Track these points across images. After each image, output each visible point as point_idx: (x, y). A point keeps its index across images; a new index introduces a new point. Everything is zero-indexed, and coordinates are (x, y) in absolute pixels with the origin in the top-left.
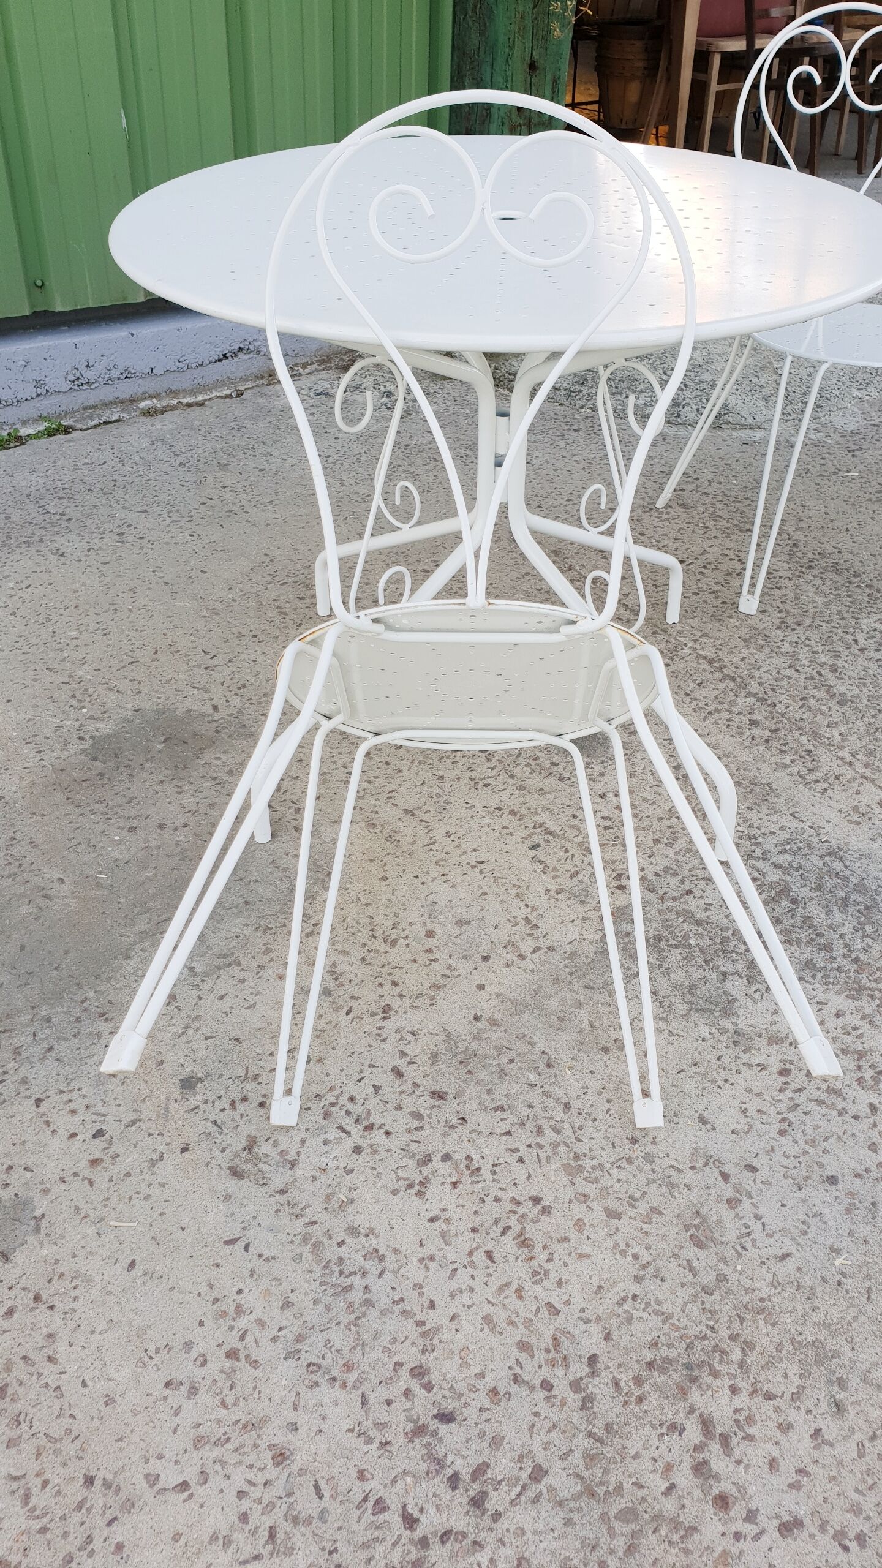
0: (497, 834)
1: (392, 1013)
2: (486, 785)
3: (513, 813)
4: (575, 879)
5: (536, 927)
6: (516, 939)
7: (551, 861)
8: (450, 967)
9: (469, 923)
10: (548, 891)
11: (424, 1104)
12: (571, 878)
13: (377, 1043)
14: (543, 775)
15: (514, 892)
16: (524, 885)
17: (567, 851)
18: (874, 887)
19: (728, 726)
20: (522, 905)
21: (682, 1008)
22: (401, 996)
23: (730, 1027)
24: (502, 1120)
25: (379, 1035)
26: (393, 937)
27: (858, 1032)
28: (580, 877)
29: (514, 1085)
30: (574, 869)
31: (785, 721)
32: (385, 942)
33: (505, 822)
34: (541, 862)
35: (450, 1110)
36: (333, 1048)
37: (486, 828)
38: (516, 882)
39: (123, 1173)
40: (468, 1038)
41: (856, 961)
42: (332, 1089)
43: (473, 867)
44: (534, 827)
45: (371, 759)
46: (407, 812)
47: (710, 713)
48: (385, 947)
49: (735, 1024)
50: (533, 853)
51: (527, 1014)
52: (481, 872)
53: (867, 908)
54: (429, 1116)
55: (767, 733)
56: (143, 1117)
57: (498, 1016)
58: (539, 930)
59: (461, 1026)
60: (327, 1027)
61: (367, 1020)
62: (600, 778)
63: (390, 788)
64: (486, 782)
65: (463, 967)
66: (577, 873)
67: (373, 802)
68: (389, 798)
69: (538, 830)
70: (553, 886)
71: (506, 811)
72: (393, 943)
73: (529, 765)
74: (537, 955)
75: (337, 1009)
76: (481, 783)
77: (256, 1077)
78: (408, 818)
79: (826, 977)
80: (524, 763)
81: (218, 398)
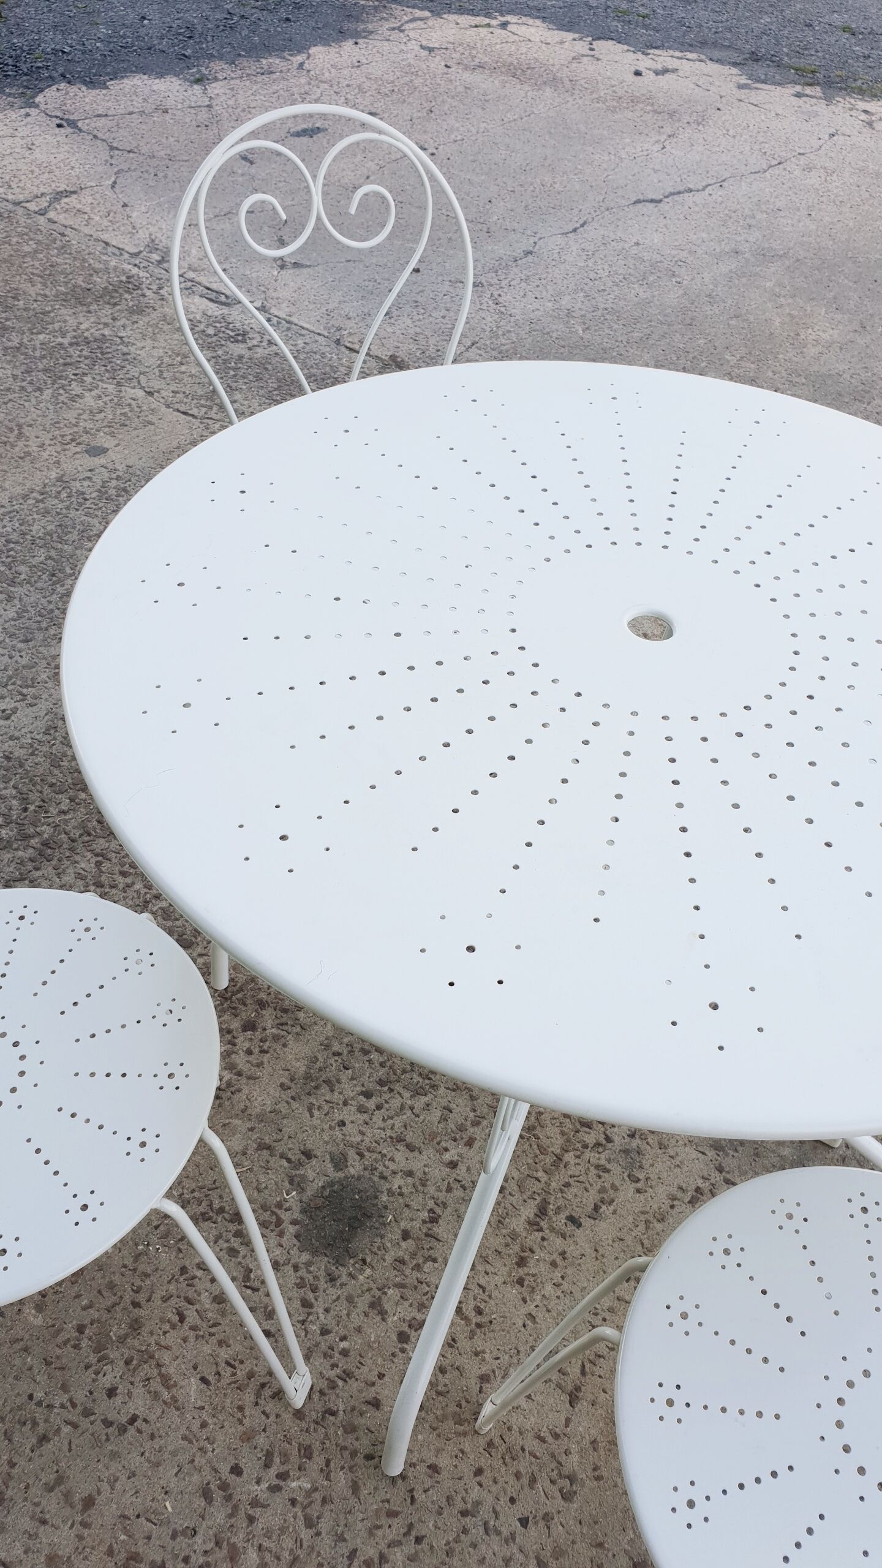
0: (569, 1271)
2: (479, 1312)
3: (522, 1262)
4: (608, 1166)
5: (698, 1190)
7: (592, 1197)
10: (638, 1191)
12: (608, 1171)
15: (659, 1226)
16: (643, 1218)
17: (567, 1185)
19: (263, 1051)
20: (674, 1212)
28: (602, 1162)
30: (593, 1171)
31: (239, 996)
33: (543, 1268)
34: (596, 1208)
37: (565, 1286)
38: (642, 1227)
44: (541, 1230)
45: (477, 1503)
46: (573, 1399)
47: (239, 1074)
50: (586, 1222)
55: (268, 1012)
58: (700, 1185)
62: (419, 1174)
63: (531, 1444)
64: (472, 1314)
66: (597, 1167)
67: (575, 1458)
68: (556, 1436)
69: (544, 1225)
70: (629, 1188)
71: (522, 1272)
76: (475, 1319)
78: (587, 1393)
80: (416, 1274)
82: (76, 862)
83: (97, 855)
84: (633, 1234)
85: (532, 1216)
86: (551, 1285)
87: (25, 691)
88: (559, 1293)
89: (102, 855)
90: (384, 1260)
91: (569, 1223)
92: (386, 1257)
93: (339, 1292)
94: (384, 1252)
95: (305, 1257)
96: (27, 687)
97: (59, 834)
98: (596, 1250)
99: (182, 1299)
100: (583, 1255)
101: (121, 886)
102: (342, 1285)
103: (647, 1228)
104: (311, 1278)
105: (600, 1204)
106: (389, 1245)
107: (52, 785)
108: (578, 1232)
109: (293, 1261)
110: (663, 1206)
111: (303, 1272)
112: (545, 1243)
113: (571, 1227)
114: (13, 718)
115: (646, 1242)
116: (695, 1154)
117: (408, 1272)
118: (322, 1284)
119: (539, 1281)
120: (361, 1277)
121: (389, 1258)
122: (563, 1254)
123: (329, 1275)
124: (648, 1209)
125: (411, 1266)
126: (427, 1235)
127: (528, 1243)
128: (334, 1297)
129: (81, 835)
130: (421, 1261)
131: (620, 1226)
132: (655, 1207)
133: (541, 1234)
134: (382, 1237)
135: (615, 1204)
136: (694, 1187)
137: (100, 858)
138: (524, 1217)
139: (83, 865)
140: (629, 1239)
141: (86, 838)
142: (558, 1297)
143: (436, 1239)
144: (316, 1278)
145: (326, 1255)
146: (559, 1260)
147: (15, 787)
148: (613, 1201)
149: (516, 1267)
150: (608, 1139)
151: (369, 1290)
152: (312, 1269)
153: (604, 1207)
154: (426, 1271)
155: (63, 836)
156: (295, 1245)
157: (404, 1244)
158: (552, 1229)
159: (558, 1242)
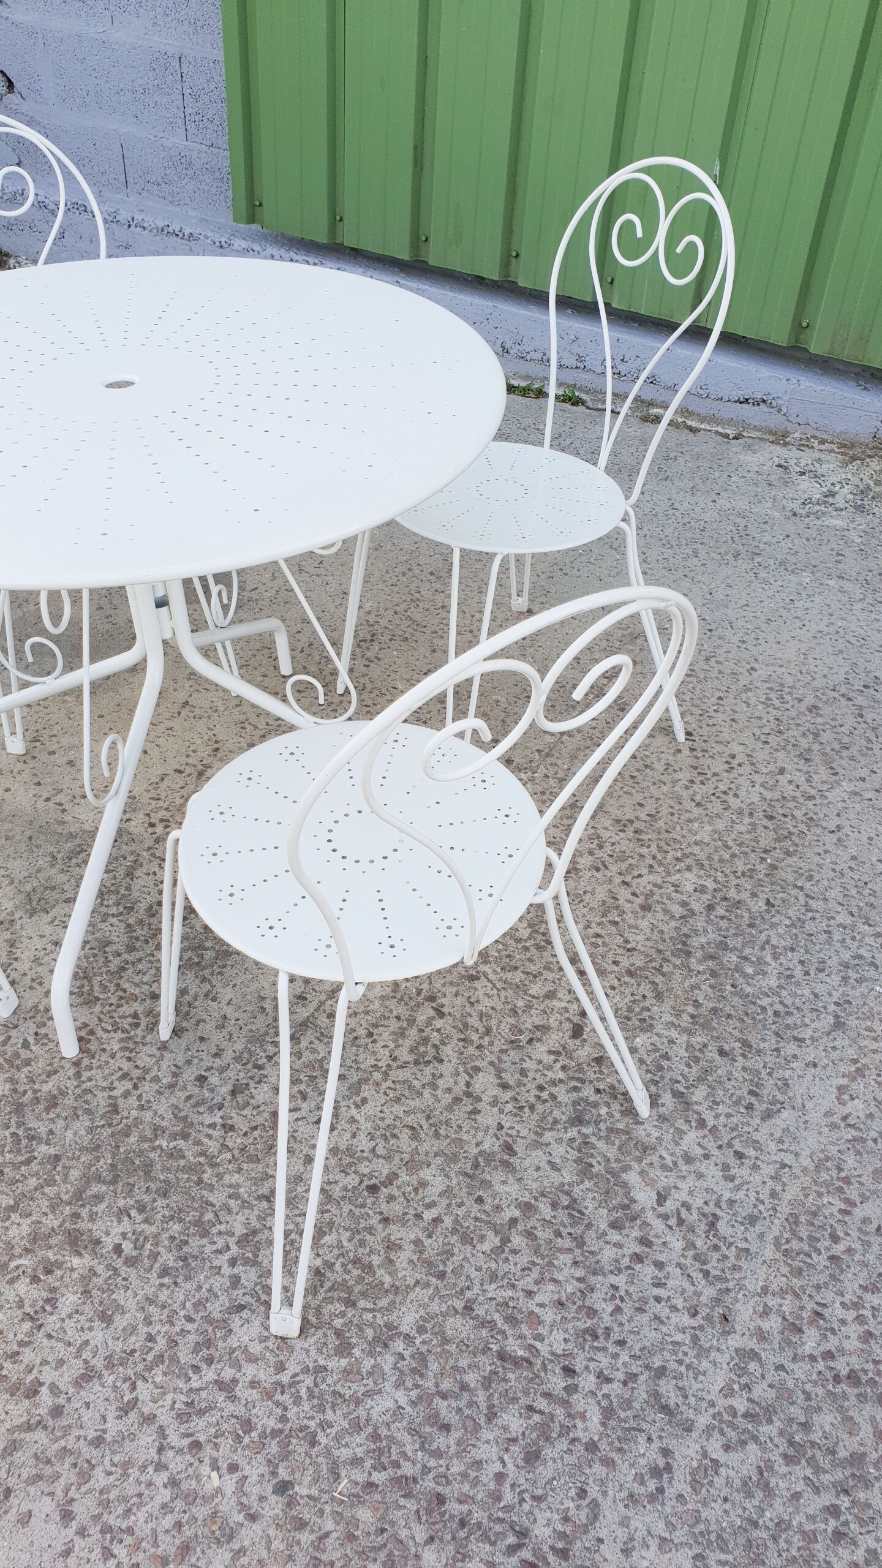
7: (163, 786)
18: (229, 963)
21: (28, 888)
23: (17, 916)
27: (37, 986)
30: (162, 797)
34: (163, 779)
41: (123, 969)
44: (201, 765)
49: (21, 918)
53: (198, 964)
66: (157, 799)
68: (196, 691)
70: (136, 792)
71: (216, 746)
74: (53, 806)
78: (177, 706)
79: (95, 956)
81: (717, 432)
82: (647, 939)
83: (634, 949)
85: (207, 770)
87: (854, 1133)
89: (629, 950)
96: (855, 1139)
97: (682, 964)
101: (594, 925)
107: (729, 1016)
114: (835, 1091)
116: (81, 817)
129: (662, 966)
137: (629, 946)
139: (639, 938)
141: (654, 964)
147: (764, 1009)
150: (148, 815)
155: (678, 962)
159: (190, 761)
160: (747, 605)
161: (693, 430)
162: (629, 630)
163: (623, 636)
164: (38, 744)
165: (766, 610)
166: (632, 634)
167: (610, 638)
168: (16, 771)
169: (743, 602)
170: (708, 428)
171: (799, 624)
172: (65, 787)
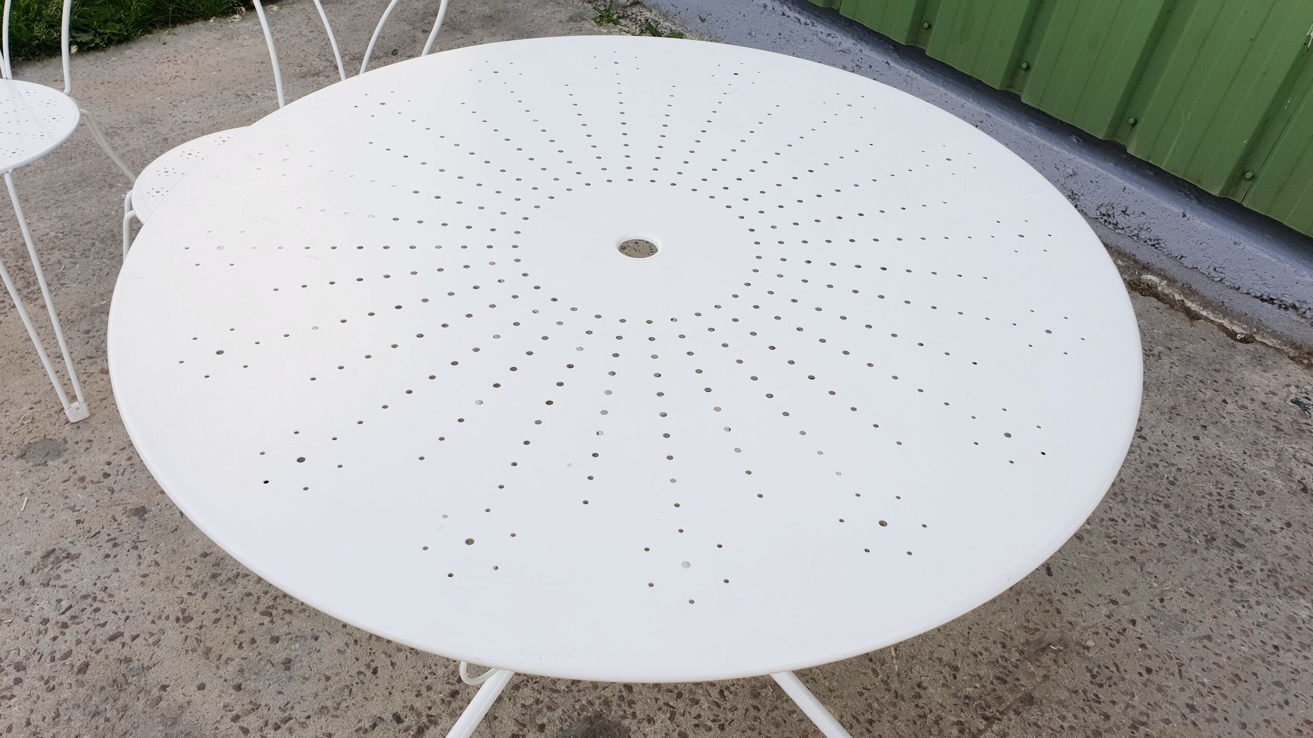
1: (182, 624)
5: (277, 727)
6: (263, 711)
8: (229, 659)
9: (288, 669)
11: (77, 660)
13: (150, 618)
14: (520, 719)
15: (329, 704)
22: (201, 627)
24: (44, 718)
25: (160, 617)
26: (274, 612)
29: (79, 724)
32: (269, 607)
33: (438, 687)
34: (374, 726)
35: (65, 677)
36: (153, 590)
38: (343, 705)
39: (69, 495)
40: (142, 683)
42: (111, 596)
43: (368, 666)
44: (428, 716)
48: (261, 607)
50: (388, 716)
51: (161, 728)
52: (360, 673)
54: (64, 664)
56: (115, 494)
57: (162, 704)
58: (272, 732)
59: (155, 677)
60: (176, 583)
61: (177, 608)
65: (230, 670)
69: (424, 719)
72: (267, 613)
73: (538, 702)
75: (195, 586)
77: (136, 548)
80: (541, 697)
81: (1222, 328)
84: (353, 701)
85: (432, 728)
86: (437, 674)
88: (434, 667)
90: (563, 710)
91: (402, 718)
92: (561, 713)
93: (603, 692)
94: (563, 717)
95: (626, 723)
98: (390, 693)
99: (722, 707)
100: (402, 692)
102: (600, 698)
103: (339, 704)
104: (623, 706)
105: (369, 730)
106: (557, 722)
108: (398, 709)
109: (636, 721)
110: (316, 719)
111: (629, 711)
112: (429, 705)
113: (402, 714)
115: (347, 692)
117: (547, 700)
118: (615, 701)
119: (446, 678)
120: (584, 702)
121: (559, 712)
122: (419, 695)
123: (609, 706)
124: (330, 719)
125: (544, 704)
126: (524, 726)
127: (442, 707)
128: (607, 689)
130: (534, 706)
131: (361, 709)
132: (323, 719)
133: (430, 713)
134: (561, 729)
135: (356, 728)
136: (279, 731)
138: (439, 728)
140: (360, 697)
142: (436, 665)
143: (517, 721)
144: (619, 706)
145: (609, 721)
146: (424, 690)
148: (357, 731)
149: (460, 691)
151: (579, 691)
152: (622, 713)
153: (367, 726)
154: (531, 698)
156: (633, 733)
157: (545, 721)
158: (419, 715)
159: (419, 704)
160: (1209, 638)
161: (1193, 317)
162: (1038, 635)
163: (1028, 642)
164: (267, 619)
165: (1235, 655)
166: (1040, 641)
167: (1008, 642)
168: (224, 658)
169: (1204, 630)
170: (1211, 317)
171: (1279, 697)
172: (263, 704)
